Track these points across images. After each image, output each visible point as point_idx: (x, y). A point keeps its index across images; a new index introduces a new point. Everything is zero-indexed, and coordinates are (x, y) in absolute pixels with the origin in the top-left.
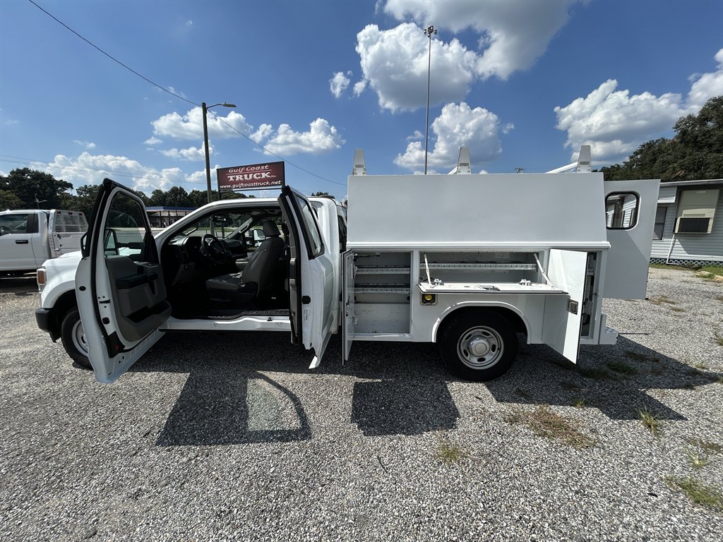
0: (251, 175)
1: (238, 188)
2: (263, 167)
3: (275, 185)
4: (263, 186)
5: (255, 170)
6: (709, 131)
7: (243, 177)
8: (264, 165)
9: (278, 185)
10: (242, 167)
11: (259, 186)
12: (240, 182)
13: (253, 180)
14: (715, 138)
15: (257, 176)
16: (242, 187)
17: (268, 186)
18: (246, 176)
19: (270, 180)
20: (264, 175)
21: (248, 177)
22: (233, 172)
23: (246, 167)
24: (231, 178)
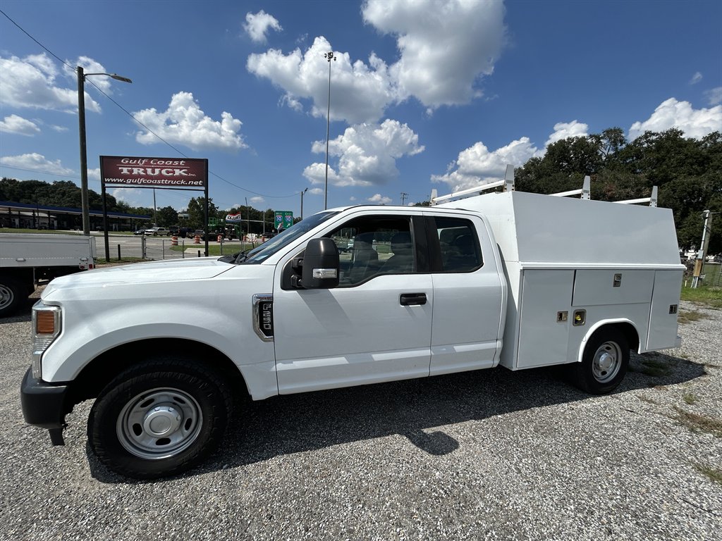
0: (157, 171)
1: (137, 183)
2: (176, 163)
3: (194, 185)
4: (176, 185)
5: (164, 164)
6: (531, 181)
7: (145, 171)
8: (179, 160)
9: (198, 185)
10: (143, 158)
11: (170, 184)
12: (139, 176)
13: (161, 177)
14: (535, 186)
15: (168, 172)
16: (142, 183)
17: (183, 185)
18: (149, 171)
19: (187, 179)
20: (177, 172)
21: (153, 172)
22: (129, 164)
23: (151, 159)
24: (125, 171)
